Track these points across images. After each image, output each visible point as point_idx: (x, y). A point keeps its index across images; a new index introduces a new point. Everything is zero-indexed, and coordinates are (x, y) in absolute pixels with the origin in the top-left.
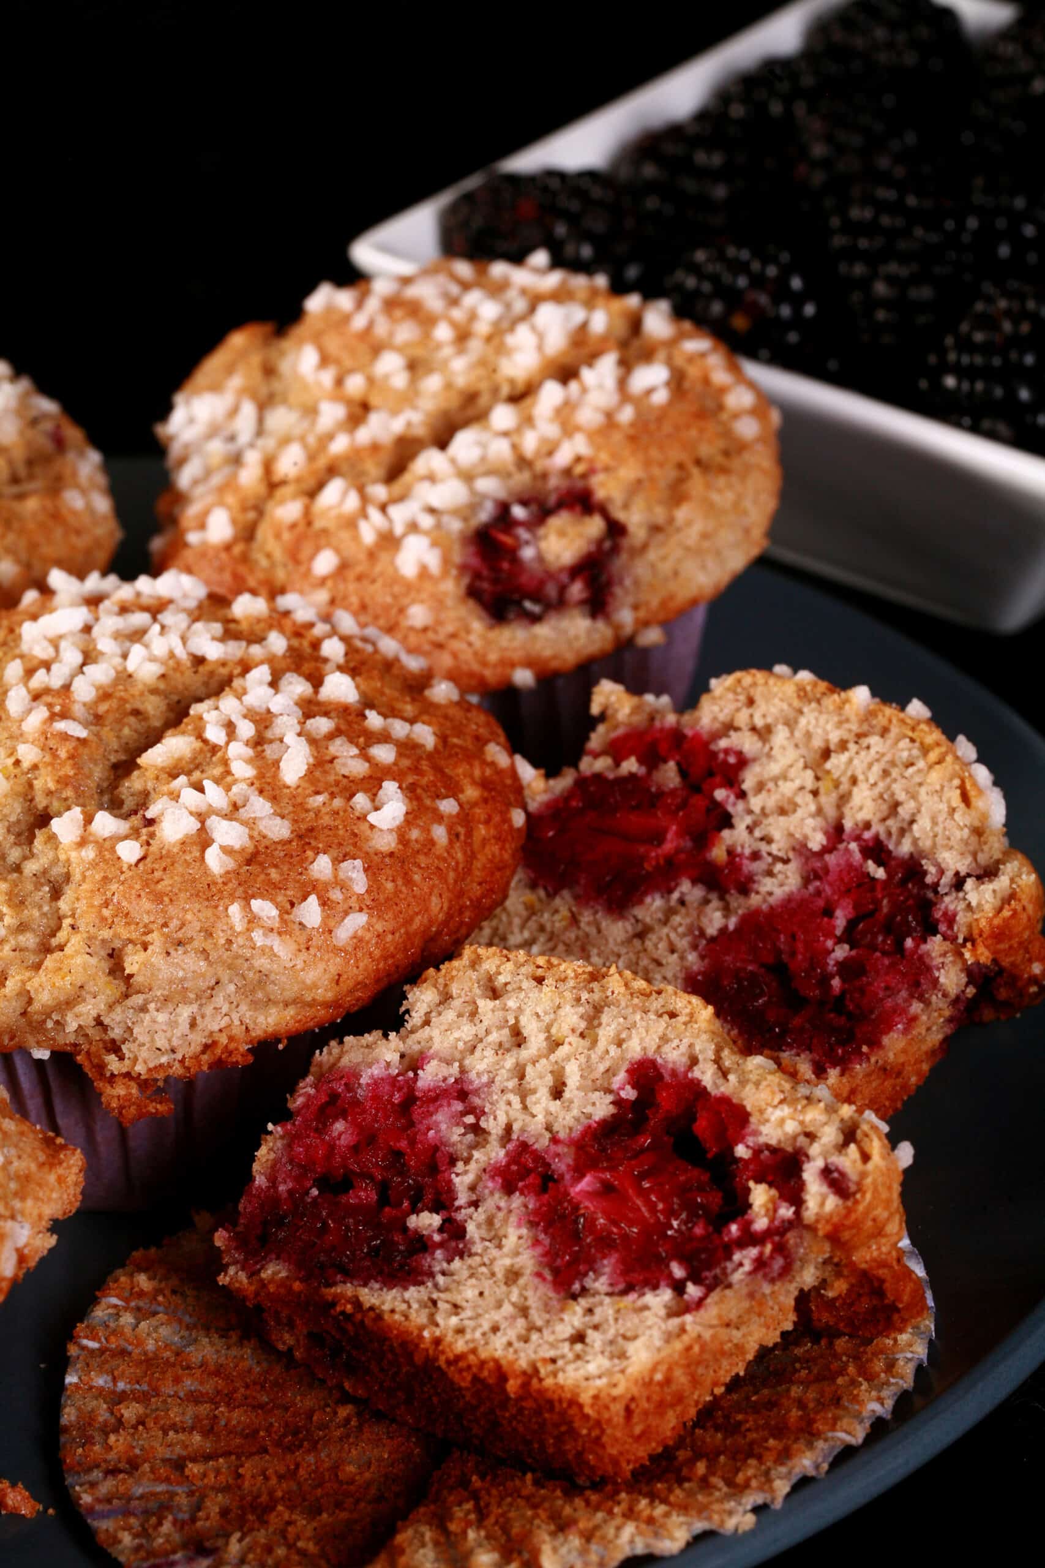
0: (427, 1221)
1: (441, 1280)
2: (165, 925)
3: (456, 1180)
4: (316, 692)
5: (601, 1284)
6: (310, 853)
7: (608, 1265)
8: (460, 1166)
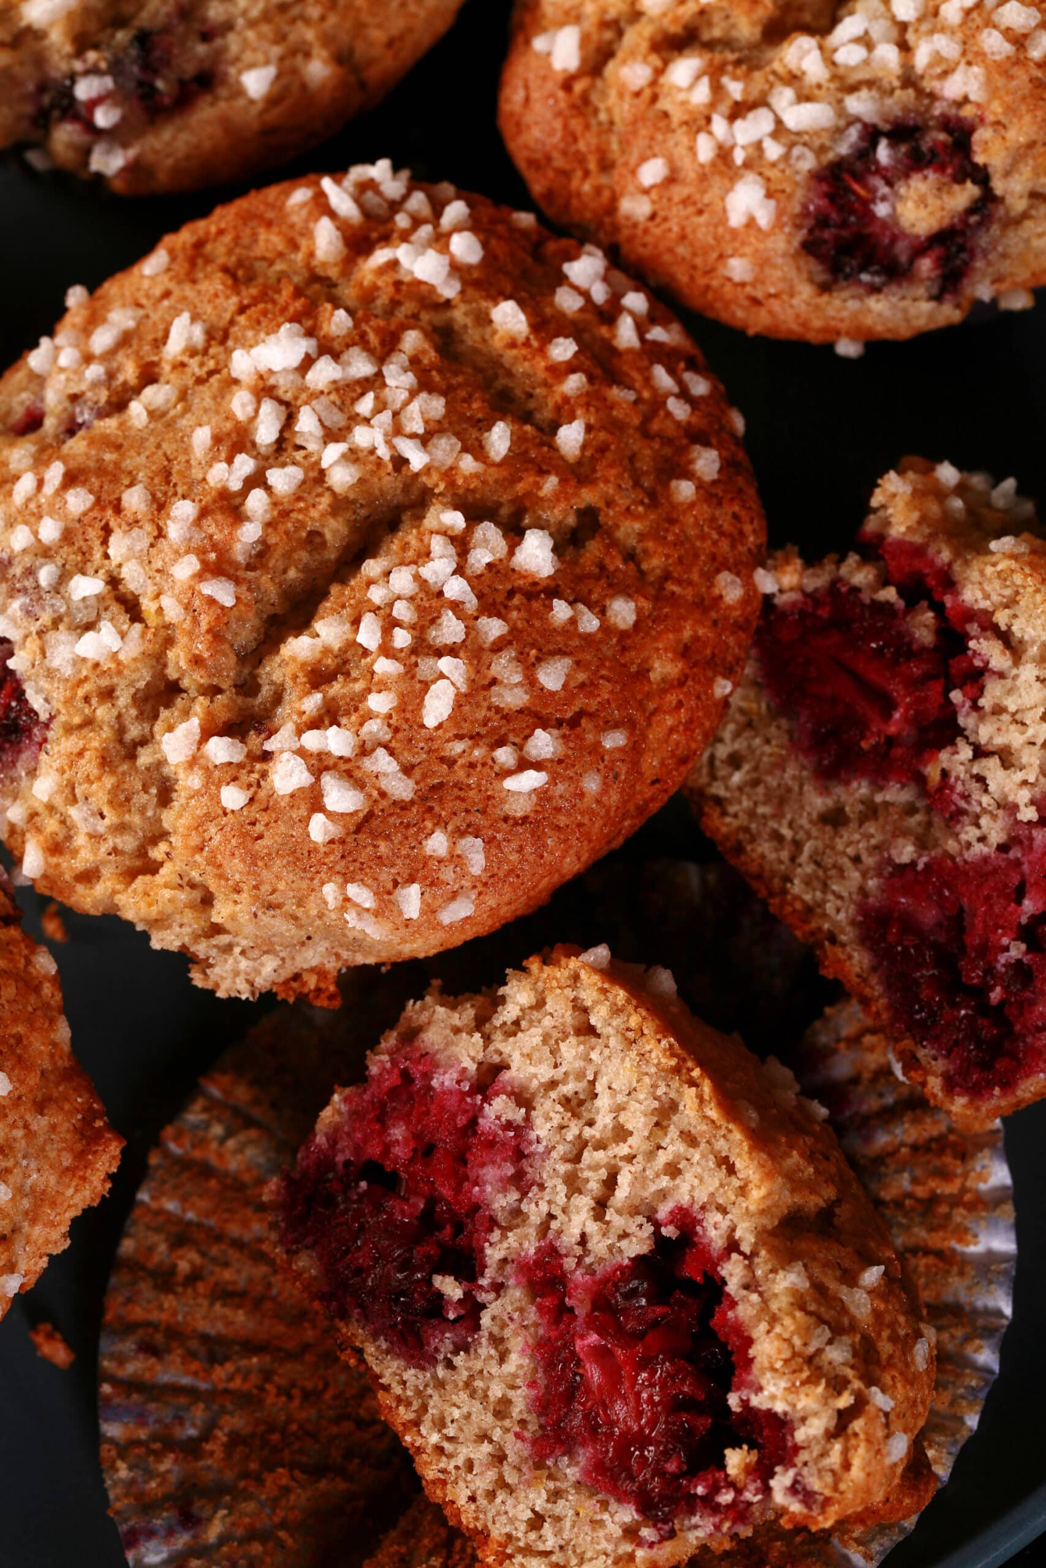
0: (451, 1288)
1: (441, 1372)
2: (256, 887)
3: (488, 1251)
4: (511, 553)
5: (572, 1473)
6: (429, 824)
7: (584, 1455)
8: (496, 1235)
